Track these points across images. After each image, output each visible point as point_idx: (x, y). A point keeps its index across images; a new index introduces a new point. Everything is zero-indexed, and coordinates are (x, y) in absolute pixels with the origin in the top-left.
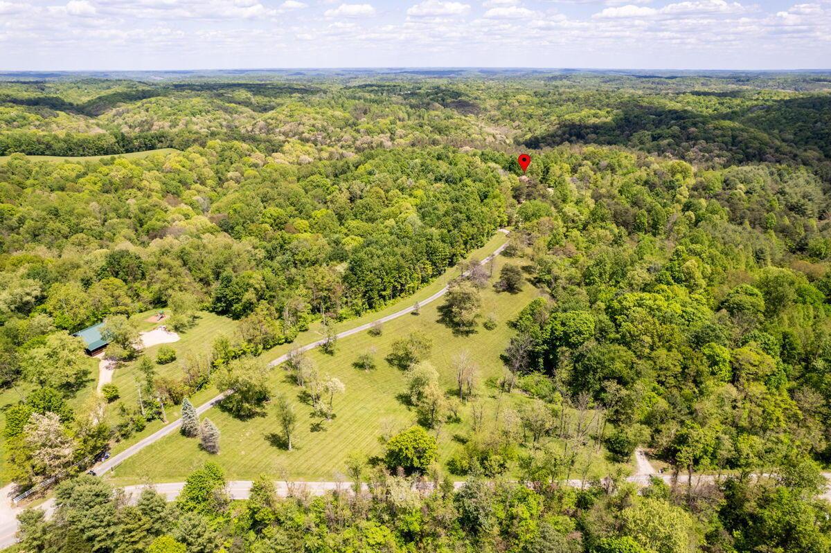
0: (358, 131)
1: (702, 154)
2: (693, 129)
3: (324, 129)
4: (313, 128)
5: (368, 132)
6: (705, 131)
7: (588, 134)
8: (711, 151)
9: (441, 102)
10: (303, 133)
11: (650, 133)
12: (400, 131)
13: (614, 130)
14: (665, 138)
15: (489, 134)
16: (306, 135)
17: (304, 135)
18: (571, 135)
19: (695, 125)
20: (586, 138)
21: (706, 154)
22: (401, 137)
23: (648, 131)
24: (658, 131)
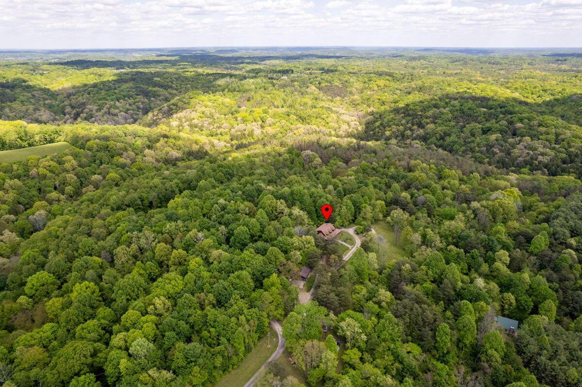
0: (236, 119)
1: (527, 151)
2: (519, 125)
3: (211, 116)
4: (202, 115)
5: (244, 121)
6: (531, 128)
7: (428, 123)
8: (536, 149)
9: (318, 85)
10: (194, 119)
11: (481, 126)
12: (269, 120)
13: (450, 121)
14: (494, 132)
15: (345, 122)
16: (195, 121)
17: (193, 121)
18: (413, 125)
19: (521, 120)
20: (426, 127)
21: (531, 152)
22: (270, 126)
23: (479, 123)
24: (488, 125)
